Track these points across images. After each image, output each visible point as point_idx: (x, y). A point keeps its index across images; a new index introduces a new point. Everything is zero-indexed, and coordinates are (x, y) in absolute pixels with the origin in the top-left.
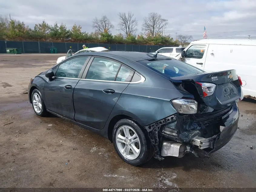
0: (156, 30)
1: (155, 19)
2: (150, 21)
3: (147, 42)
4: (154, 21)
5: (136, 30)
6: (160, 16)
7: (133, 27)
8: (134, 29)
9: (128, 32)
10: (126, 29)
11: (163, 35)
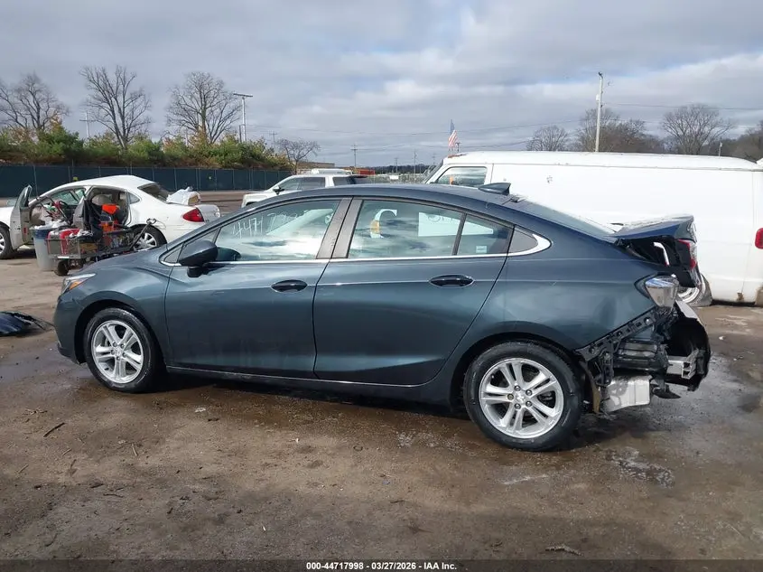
0: (212, 123)
1: (206, 91)
2: (192, 96)
3: (198, 161)
4: (204, 98)
5: (148, 121)
6: (221, 84)
7: (137, 112)
8: (141, 118)
9: (121, 130)
10: (114, 119)
11: (243, 139)
